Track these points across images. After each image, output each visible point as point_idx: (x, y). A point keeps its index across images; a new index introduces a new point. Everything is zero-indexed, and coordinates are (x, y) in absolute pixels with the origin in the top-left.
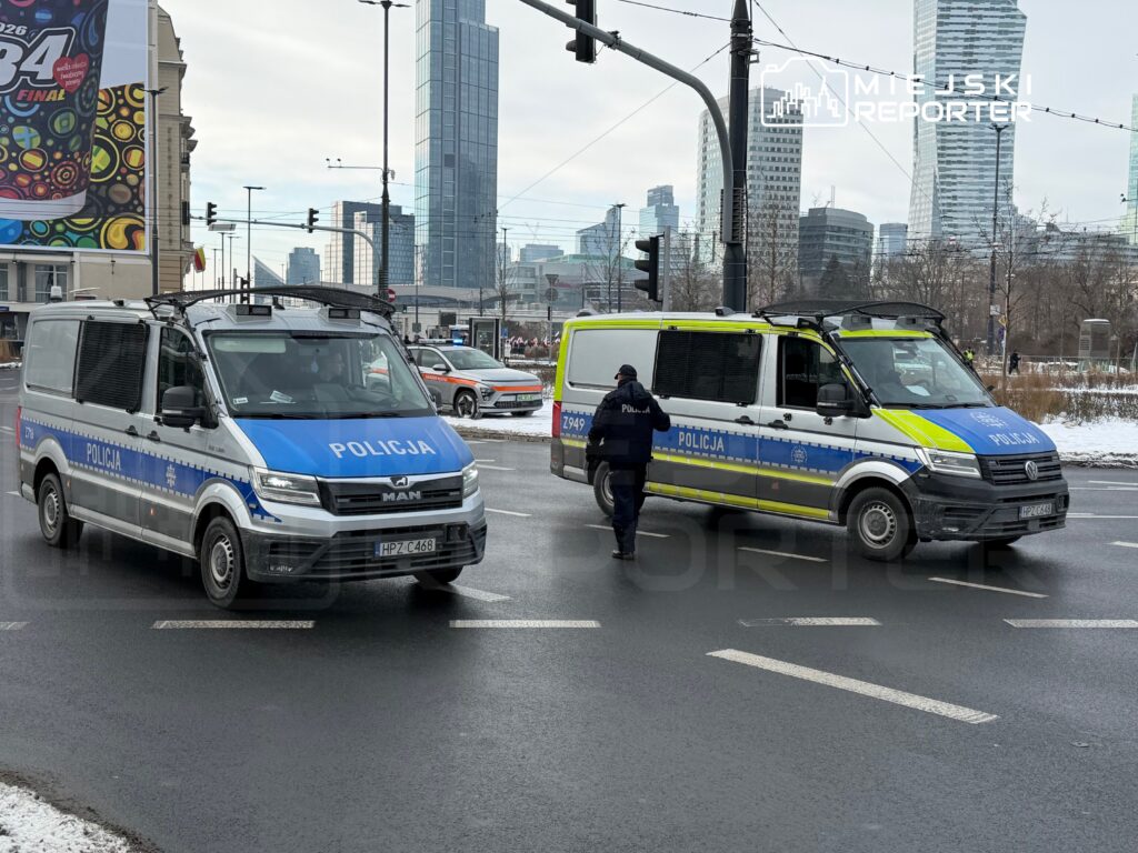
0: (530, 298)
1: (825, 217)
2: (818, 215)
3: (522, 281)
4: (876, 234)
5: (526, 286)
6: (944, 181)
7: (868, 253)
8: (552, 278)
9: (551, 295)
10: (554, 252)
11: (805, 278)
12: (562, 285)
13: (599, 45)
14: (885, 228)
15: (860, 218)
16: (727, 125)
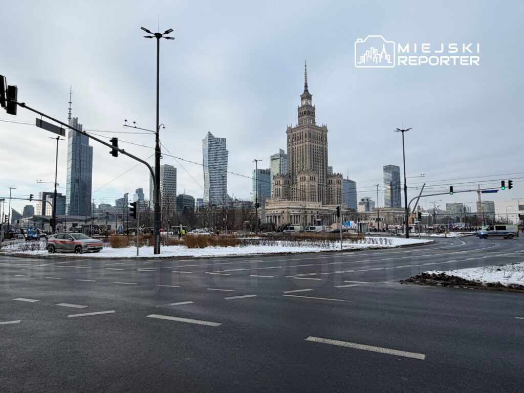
0: (101, 219)
1: (183, 197)
2: (181, 196)
3: (99, 214)
4: (196, 201)
5: (100, 215)
6: (211, 188)
7: (194, 205)
8: (107, 213)
9: (107, 218)
10: (108, 206)
11: (178, 212)
12: (111, 215)
13: (119, 153)
14: (198, 200)
15: (192, 197)
16: (155, 173)
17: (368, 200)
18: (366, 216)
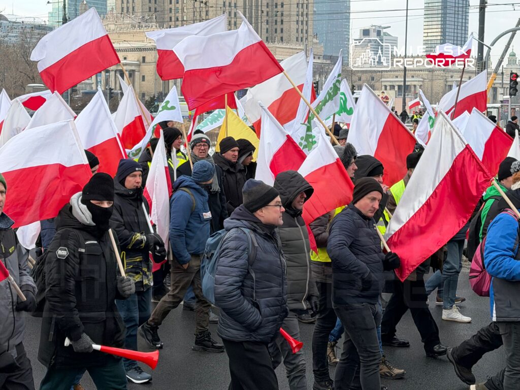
17: (379, 33)
18: (373, 79)
